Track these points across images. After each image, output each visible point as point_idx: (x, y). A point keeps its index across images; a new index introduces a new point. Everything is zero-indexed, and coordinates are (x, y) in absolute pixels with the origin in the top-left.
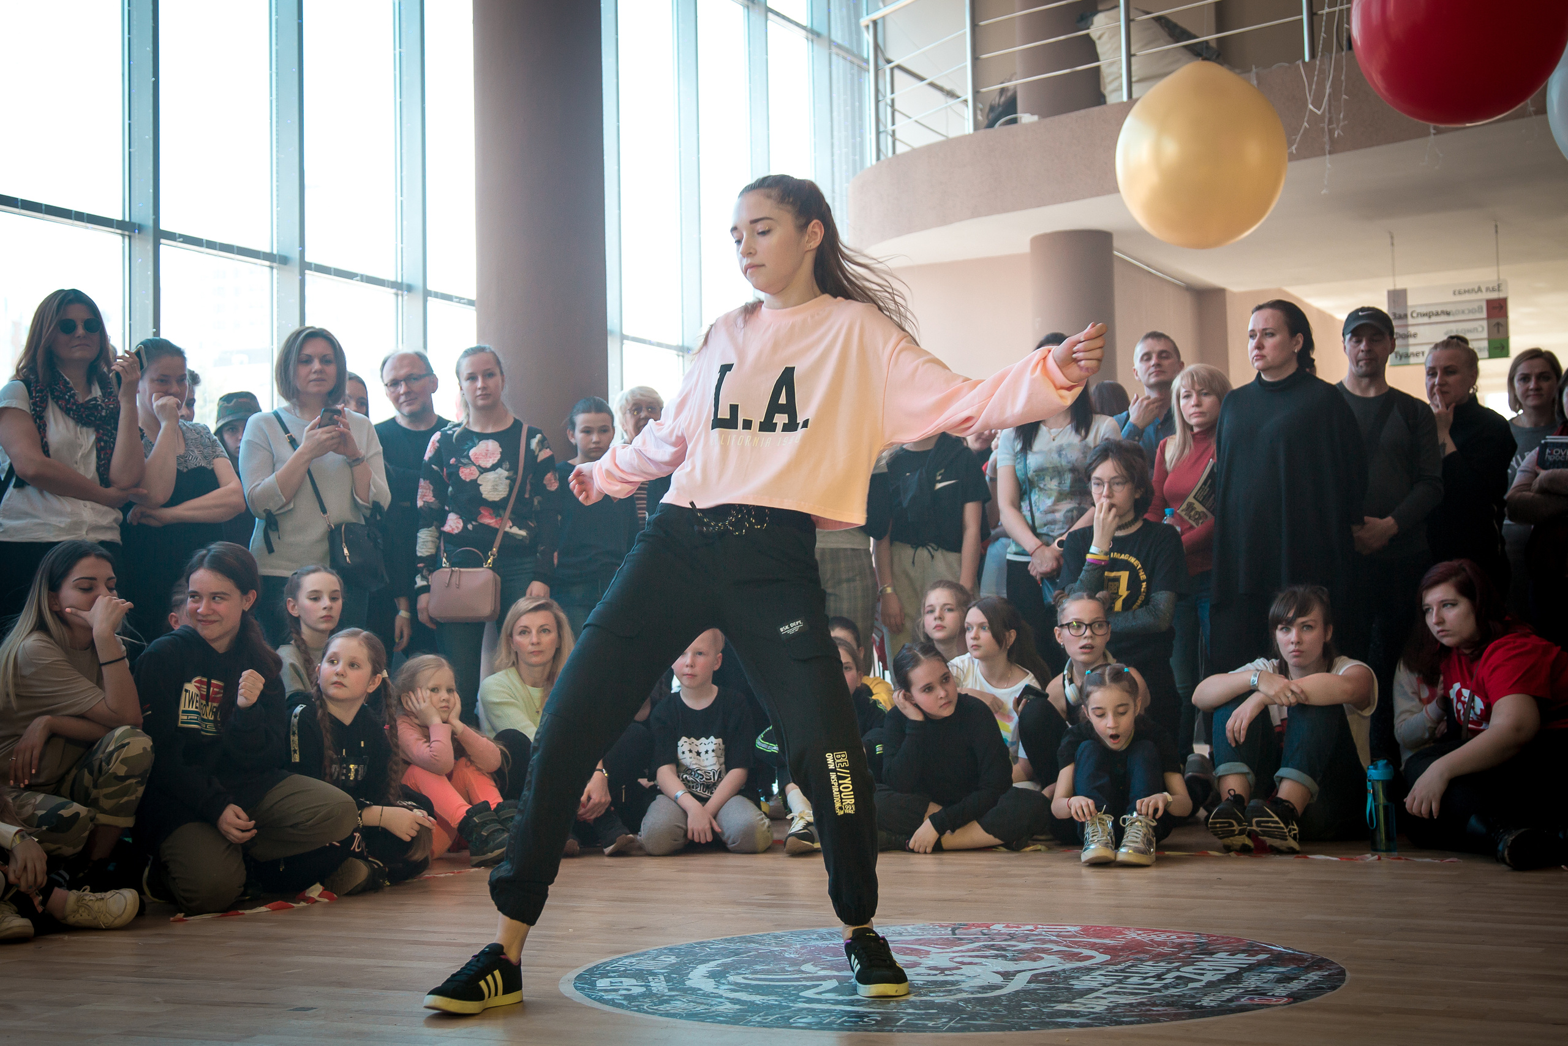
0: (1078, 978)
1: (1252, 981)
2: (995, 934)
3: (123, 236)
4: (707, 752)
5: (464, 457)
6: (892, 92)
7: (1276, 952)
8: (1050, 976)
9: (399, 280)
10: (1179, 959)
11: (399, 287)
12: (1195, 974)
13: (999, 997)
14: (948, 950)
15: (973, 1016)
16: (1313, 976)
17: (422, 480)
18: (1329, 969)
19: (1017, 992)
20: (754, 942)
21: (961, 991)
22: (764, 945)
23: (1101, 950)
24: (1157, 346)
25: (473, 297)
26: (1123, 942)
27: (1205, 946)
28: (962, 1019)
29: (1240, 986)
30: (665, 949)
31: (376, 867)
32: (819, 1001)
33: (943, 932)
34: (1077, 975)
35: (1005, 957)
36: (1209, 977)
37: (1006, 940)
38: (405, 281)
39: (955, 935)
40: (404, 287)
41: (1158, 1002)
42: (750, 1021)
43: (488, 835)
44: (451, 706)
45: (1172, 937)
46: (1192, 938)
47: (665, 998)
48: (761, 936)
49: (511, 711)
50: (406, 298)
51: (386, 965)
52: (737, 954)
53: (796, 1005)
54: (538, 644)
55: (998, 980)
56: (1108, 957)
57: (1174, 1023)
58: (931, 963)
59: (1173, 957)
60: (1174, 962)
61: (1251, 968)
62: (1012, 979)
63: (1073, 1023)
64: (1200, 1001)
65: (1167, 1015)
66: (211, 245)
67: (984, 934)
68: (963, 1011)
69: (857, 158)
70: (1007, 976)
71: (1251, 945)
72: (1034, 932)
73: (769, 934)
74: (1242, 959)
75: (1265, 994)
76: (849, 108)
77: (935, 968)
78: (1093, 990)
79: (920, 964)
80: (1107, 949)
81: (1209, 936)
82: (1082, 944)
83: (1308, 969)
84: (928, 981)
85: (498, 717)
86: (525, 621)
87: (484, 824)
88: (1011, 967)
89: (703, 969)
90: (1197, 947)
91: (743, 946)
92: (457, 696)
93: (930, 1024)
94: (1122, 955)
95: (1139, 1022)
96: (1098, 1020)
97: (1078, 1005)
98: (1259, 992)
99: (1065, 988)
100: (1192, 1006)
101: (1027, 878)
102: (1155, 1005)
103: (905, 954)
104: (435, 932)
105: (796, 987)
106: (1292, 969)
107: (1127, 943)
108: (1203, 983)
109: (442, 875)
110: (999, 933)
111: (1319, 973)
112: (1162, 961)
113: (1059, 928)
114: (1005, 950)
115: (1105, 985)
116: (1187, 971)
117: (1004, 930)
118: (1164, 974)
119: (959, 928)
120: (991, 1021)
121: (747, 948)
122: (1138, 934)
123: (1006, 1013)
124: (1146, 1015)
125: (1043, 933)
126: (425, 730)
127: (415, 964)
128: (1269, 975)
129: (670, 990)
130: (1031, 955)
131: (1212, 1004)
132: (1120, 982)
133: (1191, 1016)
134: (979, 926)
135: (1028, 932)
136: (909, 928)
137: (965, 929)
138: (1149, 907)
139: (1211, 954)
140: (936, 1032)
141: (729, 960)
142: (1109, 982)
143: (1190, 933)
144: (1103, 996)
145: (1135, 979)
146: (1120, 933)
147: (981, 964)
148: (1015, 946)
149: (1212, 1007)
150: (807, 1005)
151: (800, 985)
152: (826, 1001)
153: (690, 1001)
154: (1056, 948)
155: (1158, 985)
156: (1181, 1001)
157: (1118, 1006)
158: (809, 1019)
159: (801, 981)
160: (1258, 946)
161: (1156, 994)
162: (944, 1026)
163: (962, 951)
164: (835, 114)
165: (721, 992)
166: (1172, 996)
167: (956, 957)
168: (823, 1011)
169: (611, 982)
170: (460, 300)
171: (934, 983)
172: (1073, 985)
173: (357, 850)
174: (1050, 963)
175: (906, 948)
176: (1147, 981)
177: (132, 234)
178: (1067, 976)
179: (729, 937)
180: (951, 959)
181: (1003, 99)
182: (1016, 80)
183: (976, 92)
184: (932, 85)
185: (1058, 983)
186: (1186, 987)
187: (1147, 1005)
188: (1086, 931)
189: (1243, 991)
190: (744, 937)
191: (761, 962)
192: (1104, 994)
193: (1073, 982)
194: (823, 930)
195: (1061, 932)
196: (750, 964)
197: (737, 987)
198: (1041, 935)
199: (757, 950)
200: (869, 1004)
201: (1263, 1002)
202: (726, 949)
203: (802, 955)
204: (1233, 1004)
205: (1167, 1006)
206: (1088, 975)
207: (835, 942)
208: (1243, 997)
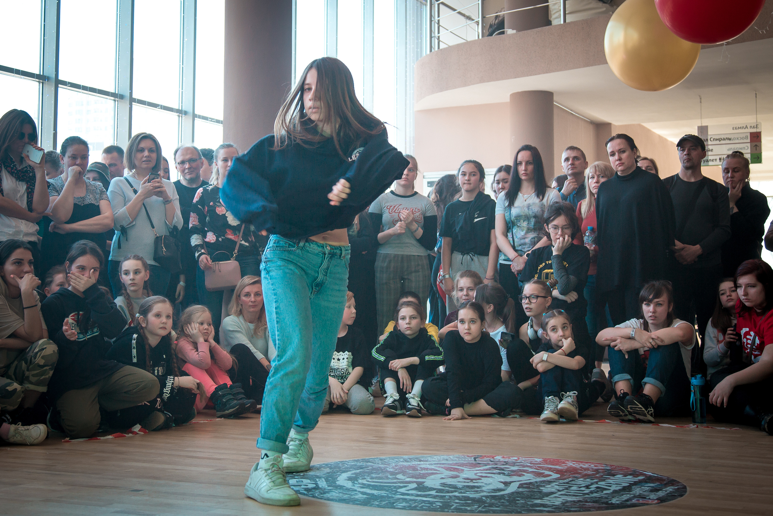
0: (544, 486)
1: (637, 491)
2: (497, 461)
3: (39, 82)
4: (343, 359)
5: (217, 202)
6: (439, 16)
7: (648, 476)
8: (529, 485)
9: (180, 109)
10: (597, 478)
11: (181, 112)
12: (606, 486)
13: (503, 495)
14: (473, 469)
15: (491, 505)
16: (670, 489)
17: (191, 213)
18: (678, 485)
19: (513, 493)
20: (370, 462)
21: (483, 491)
22: (375, 463)
23: (555, 472)
24: (573, 154)
25: (221, 118)
26: (566, 468)
27: (610, 471)
28: (485, 506)
29: (631, 493)
30: (323, 464)
31: (168, 416)
32: (408, 495)
33: (469, 460)
34: (543, 484)
35: (504, 474)
36: (614, 488)
37: (503, 465)
38: (184, 109)
39: (476, 461)
40: (183, 112)
41: (588, 500)
42: (373, 504)
43: (226, 401)
44: (209, 332)
45: (593, 466)
46: (602, 466)
47: (326, 490)
48: (373, 459)
49: (238, 335)
50: (183, 118)
51: (177, 468)
52: (361, 468)
53: (396, 496)
54: (255, 302)
55: (502, 486)
56: (559, 476)
57: (598, 512)
58: (465, 476)
59: (593, 476)
60: (594, 479)
61: (635, 483)
62: (509, 486)
63: (545, 511)
64: (611, 501)
65: (594, 508)
66: (85, 88)
67: (492, 461)
68: (484, 502)
69: (419, 50)
70: (507, 484)
71: (635, 471)
72: (518, 461)
73: (377, 458)
74: (630, 479)
75: (645, 498)
76: (415, 24)
77: (468, 479)
78: (553, 493)
79: (459, 476)
80: (557, 471)
81: (611, 466)
82: (544, 468)
83: (666, 485)
84: (464, 486)
85: (232, 338)
86: (247, 289)
87: (224, 396)
88: (508, 479)
89: (345, 476)
90: (606, 471)
91: (364, 464)
92: (212, 327)
93: (469, 508)
94: (566, 475)
95: (580, 511)
96: (558, 509)
97: (546, 501)
98: (641, 496)
99: (538, 492)
100: (607, 503)
101: (511, 432)
102: (587, 502)
103: (451, 471)
104: (201, 452)
105: (395, 487)
106: (658, 485)
107: (568, 468)
108: (611, 491)
109: (202, 422)
110: (499, 461)
111: (672, 487)
112: (588, 478)
113: (531, 459)
114: (504, 470)
115: (559, 491)
116: (602, 484)
117: (502, 460)
118: (590, 485)
119: (477, 458)
120: (501, 508)
121: (366, 465)
122: (573, 464)
123: (508, 504)
124: (583, 507)
125: (523, 461)
126: (195, 346)
127: (193, 468)
128: (646, 487)
129: (328, 486)
130: (518, 473)
131: (618, 502)
132: (567, 489)
133: (607, 508)
134: (488, 457)
135: (515, 461)
136: (451, 457)
137: (481, 458)
138: (577, 449)
139: (614, 475)
140: (473, 513)
141: (358, 471)
142: (561, 489)
143: (601, 464)
144: (559, 496)
145: (574, 488)
146: (564, 463)
147: (491, 477)
148: (508, 468)
149: (618, 504)
150: (402, 497)
151: (397, 486)
152: (412, 495)
153: (340, 493)
154: (530, 470)
155: (587, 491)
156: (601, 500)
157: (567, 502)
158: (404, 504)
159: (397, 483)
160: (638, 472)
161: (587, 496)
162: (476, 510)
163: (481, 470)
164: (408, 27)
165: (355, 488)
166: (596, 497)
167: (478, 473)
168: (411, 500)
169: (297, 481)
170: (212, 120)
171: (468, 486)
172: (542, 490)
173: (158, 407)
174: (528, 478)
175: (451, 467)
176: (581, 489)
177: (44, 81)
178: (538, 485)
179: (356, 459)
180: (476, 474)
181: (497, 21)
182: (504, 11)
183: (483, 17)
184: (459, 13)
185: (534, 489)
186: (603, 492)
187: (583, 502)
188: (545, 461)
189: (633, 496)
190: (364, 459)
191: (375, 473)
192: (559, 495)
193: (542, 488)
194: (406, 457)
195: (532, 461)
196: (369, 473)
197: (364, 486)
198: (522, 462)
199: (372, 466)
200: (435, 497)
201: (644, 502)
202: (355, 465)
203: (396, 470)
204: (629, 503)
205: (594, 503)
206: (549, 485)
207: (413, 463)
208: (633, 499)
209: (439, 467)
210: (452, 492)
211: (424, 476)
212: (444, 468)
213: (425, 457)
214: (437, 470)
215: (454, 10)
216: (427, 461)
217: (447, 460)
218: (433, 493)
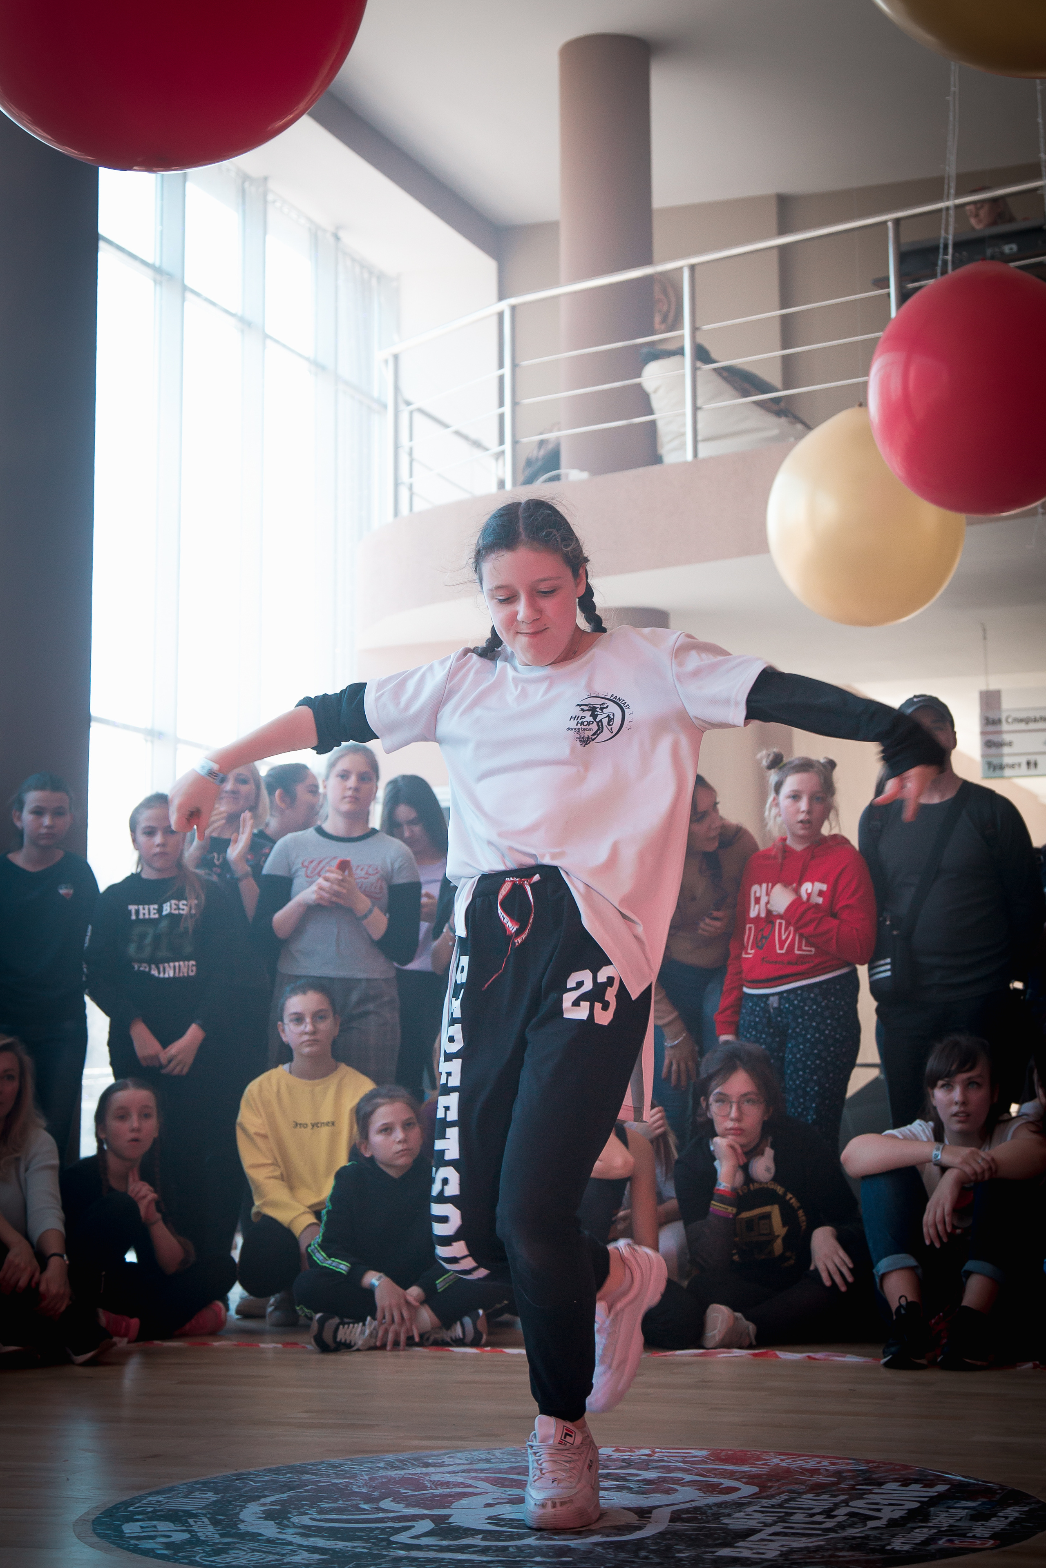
0: (729, 1515)
1: (942, 1519)
6: (412, 438)
8: (695, 1513)
10: (843, 1491)
12: (870, 1509)
16: (1013, 1512)
18: (1028, 1504)
19: (662, 1534)
20: (308, 1473)
22: (321, 1475)
23: (744, 1480)
26: (765, 1470)
27: (869, 1475)
29: (930, 1524)
30: (196, 1483)
32: (419, 1548)
35: (630, 1489)
36: (887, 1514)
37: (621, 1468)
41: (840, 1546)
45: (826, 1463)
46: (848, 1464)
47: (220, 1546)
48: (313, 1465)
52: (291, 1489)
53: (391, 1553)
55: (633, 1518)
56: (755, 1489)
59: (834, 1488)
60: (839, 1495)
62: (650, 1517)
64: (889, 1544)
70: (644, 1513)
72: (653, 1457)
73: (323, 1462)
74: (919, 1491)
75: (963, 1535)
78: (751, 1532)
80: (750, 1479)
81: (869, 1462)
82: (717, 1472)
88: (642, 1501)
89: (255, 1508)
90: (860, 1475)
91: (296, 1477)
94: (771, 1487)
97: (743, 1550)
98: (952, 1531)
99: (719, 1528)
100: (882, 1550)
102: (836, 1548)
103: (504, 1486)
105: (383, 1530)
107: (772, 1471)
108: (884, 1522)
110: (610, 1460)
111: (1018, 1508)
112: (823, 1493)
113: (682, 1452)
114: (627, 1480)
115: (766, 1525)
116: (858, 1505)
117: (616, 1455)
118: (832, 1510)
121: (300, 1480)
122: (782, 1460)
125: (665, 1458)
128: (960, 1511)
129: (222, 1535)
130: (661, 1486)
131: (906, 1548)
132: (782, 1520)
135: (646, 1457)
139: (881, 1484)
141: (284, 1496)
142: (769, 1520)
143: (845, 1458)
144: (770, 1538)
145: (799, 1517)
146: (759, 1459)
148: (636, 1475)
149: (907, 1551)
150: (405, 1553)
151: (387, 1527)
152: (428, 1548)
153: (254, 1550)
155: (830, 1523)
156: (867, 1544)
157: (792, 1551)
159: (387, 1522)
161: (833, 1535)
165: (289, 1538)
166: (854, 1538)
172: (727, 1524)
174: (686, 1496)
175: (503, 1479)
176: (815, 1518)
178: (716, 1513)
179: (273, 1467)
181: (542, 452)
182: (559, 430)
183: (515, 443)
184: (458, 433)
185: (708, 1522)
186: (866, 1525)
187: (828, 1550)
188: (717, 1457)
189: (936, 1531)
190: (293, 1467)
191: (326, 1498)
192: (770, 1535)
193: (726, 1521)
194: (390, 1457)
195: (686, 1457)
196: (314, 1500)
197: (307, 1531)
198: (663, 1461)
199: (315, 1483)
200: (485, 1551)
201: (965, 1545)
202: (275, 1482)
203: (375, 1488)
204: (932, 1547)
205: (853, 1551)
206: (740, 1512)
207: (410, 1471)
208: (940, 1539)
209: (475, 1478)
210: (521, 1537)
211: (446, 1501)
212: (486, 1480)
213: (436, 1456)
214: (470, 1486)
215: (446, 426)
216: (442, 1465)
217: (488, 1461)
218: (477, 1541)
